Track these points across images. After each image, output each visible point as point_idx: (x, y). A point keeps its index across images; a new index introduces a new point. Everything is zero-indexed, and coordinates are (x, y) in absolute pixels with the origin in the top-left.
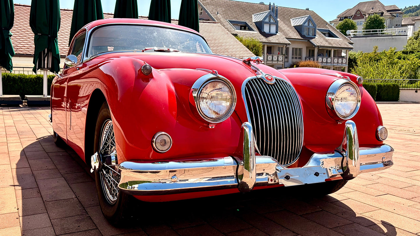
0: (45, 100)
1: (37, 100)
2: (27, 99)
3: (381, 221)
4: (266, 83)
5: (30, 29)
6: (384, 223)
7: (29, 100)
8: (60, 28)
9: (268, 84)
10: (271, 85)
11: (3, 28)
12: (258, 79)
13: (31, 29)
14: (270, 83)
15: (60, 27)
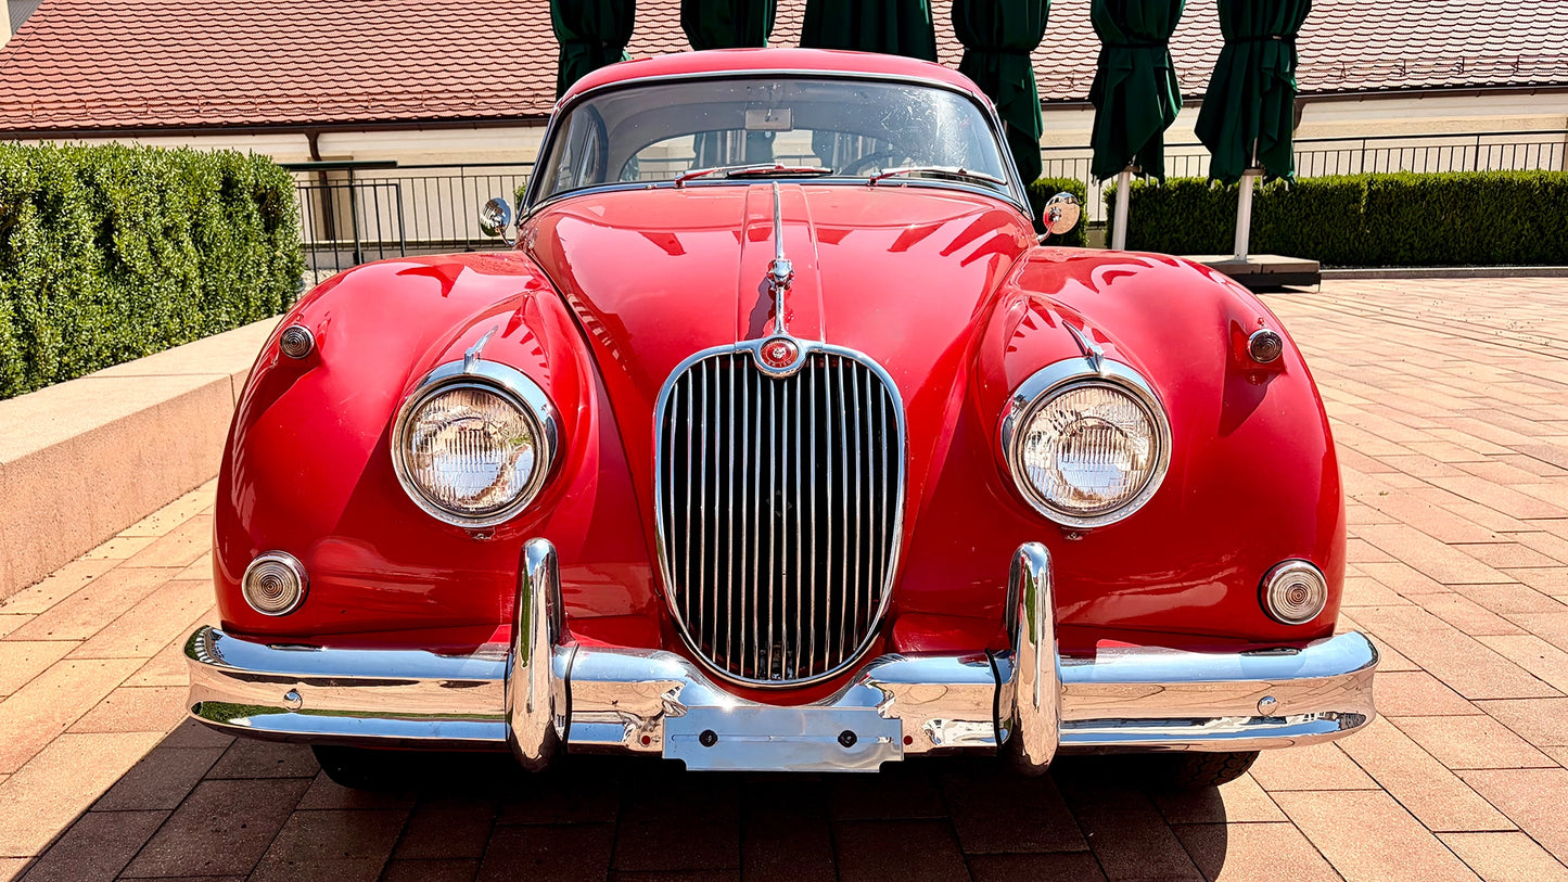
5: (679, 35)
8: (776, 20)
11: (605, 44)
12: (738, 356)
13: (685, 36)
15: (777, 15)
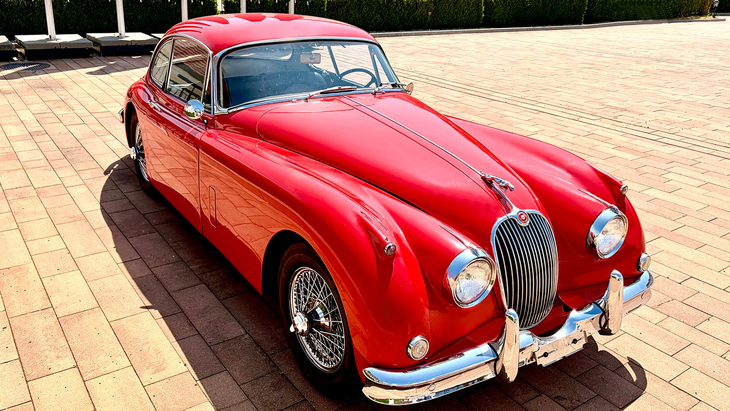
0: (55, 47)
1: (42, 48)
2: (21, 44)
3: (628, 357)
4: (519, 225)
6: (632, 362)
7: (27, 48)
9: (521, 227)
10: (525, 227)
12: (509, 220)
14: (523, 225)
